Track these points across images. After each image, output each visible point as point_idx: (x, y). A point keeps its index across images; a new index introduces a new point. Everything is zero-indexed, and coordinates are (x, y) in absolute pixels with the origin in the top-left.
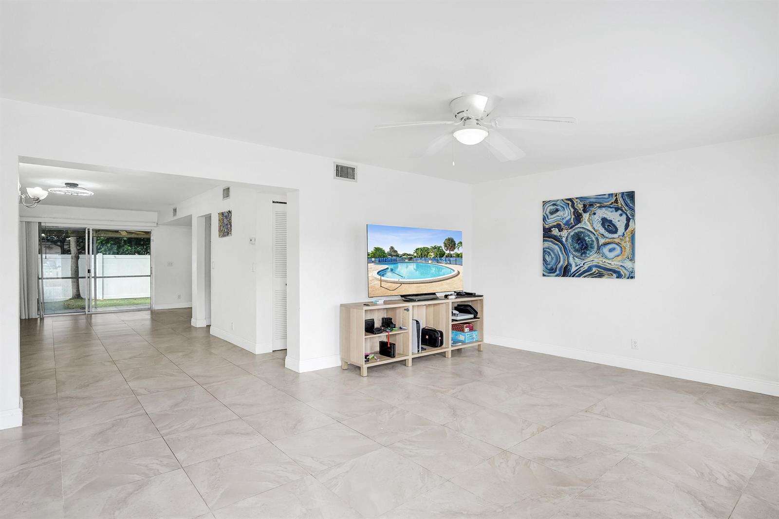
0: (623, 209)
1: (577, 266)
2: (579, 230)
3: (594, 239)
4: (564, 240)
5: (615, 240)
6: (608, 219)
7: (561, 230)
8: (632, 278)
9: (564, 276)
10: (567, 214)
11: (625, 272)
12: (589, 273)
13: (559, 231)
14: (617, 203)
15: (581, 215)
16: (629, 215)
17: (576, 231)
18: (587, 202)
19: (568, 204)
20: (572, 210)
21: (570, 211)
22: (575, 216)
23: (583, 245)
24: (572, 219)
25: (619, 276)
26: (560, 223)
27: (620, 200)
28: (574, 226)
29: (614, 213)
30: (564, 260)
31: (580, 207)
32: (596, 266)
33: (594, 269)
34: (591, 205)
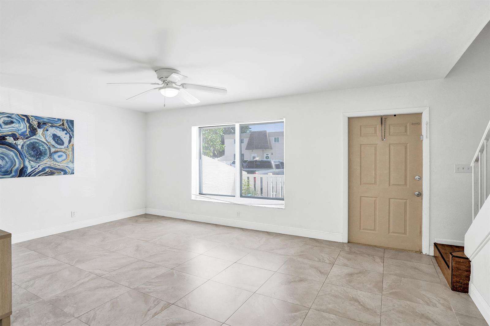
0: (68, 130)
1: (32, 168)
2: (34, 140)
3: (47, 148)
4: (19, 147)
5: (62, 150)
6: (58, 135)
7: (16, 138)
8: (73, 173)
9: (20, 176)
10: (23, 127)
11: (69, 170)
12: (43, 173)
13: (15, 140)
14: (64, 126)
15: (36, 129)
16: (71, 134)
17: (32, 141)
18: (41, 121)
19: (24, 119)
20: (28, 125)
21: (25, 125)
22: (30, 129)
23: (38, 152)
24: (28, 132)
25: (65, 173)
26: (15, 133)
27: (66, 124)
28: (29, 137)
29: (62, 132)
30: (20, 163)
31: (35, 123)
32: (49, 167)
33: (47, 170)
34: (45, 124)
